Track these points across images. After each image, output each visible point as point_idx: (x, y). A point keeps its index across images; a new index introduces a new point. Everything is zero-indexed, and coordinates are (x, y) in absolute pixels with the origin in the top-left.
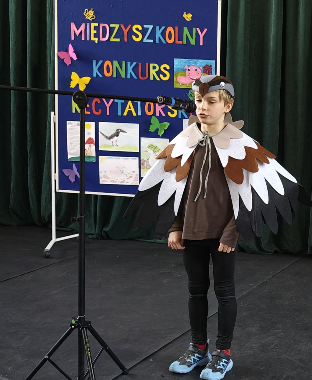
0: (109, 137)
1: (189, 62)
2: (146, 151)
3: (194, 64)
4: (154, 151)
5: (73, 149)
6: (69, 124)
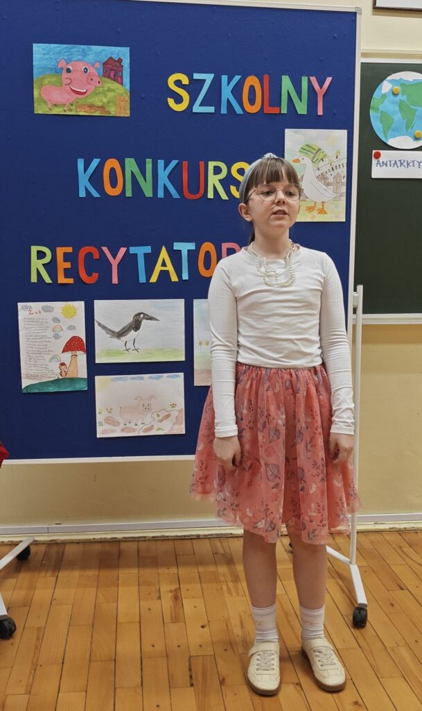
0: (118, 333)
5: (35, 365)
6: (22, 308)
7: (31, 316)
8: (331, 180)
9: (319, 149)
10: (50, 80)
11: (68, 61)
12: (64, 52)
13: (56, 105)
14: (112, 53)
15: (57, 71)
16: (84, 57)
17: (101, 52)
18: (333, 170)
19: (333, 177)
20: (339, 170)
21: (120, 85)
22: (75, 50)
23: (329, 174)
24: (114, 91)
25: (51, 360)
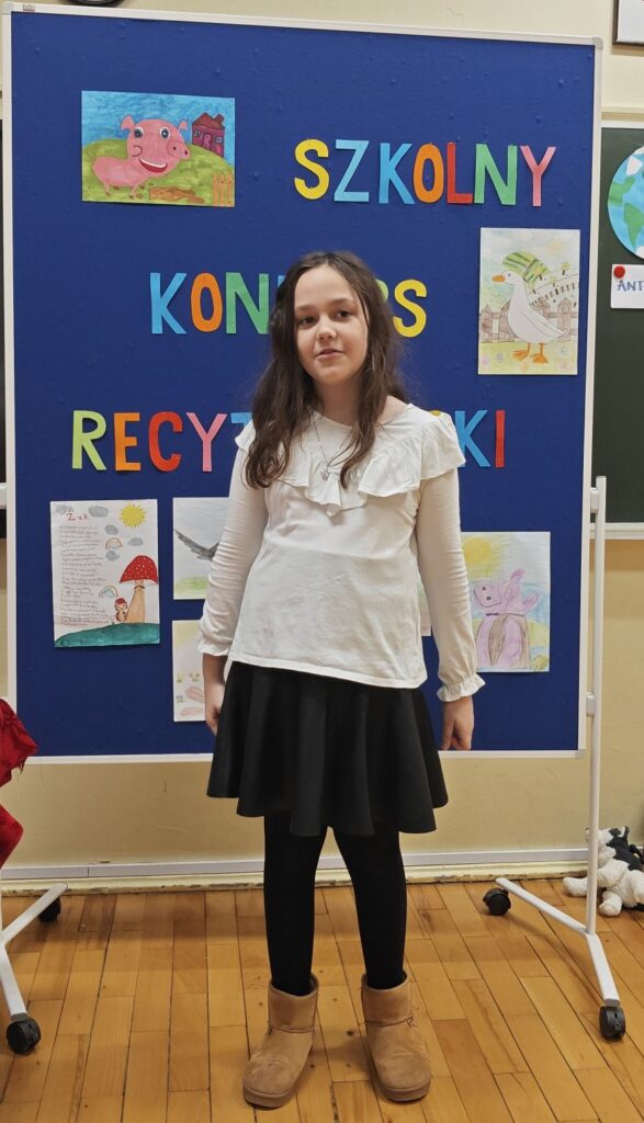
0: (209, 551)
5: (76, 603)
6: (58, 511)
7: (71, 523)
8: (554, 308)
9: (535, 261)
10: (108, 148)
11: (138, 119)
12: (132, 105)
13: (116, 188)
14: (207, 107)
15: (120, 134)
16: (161, 112)
17: (190, 106)
18: (557, 293)
19: (557, 303)
20: (567, 294)
21: (218, 158)
22: (148, 101)
23: (551, 299)
24: (209, 166)
25: (102, 594)
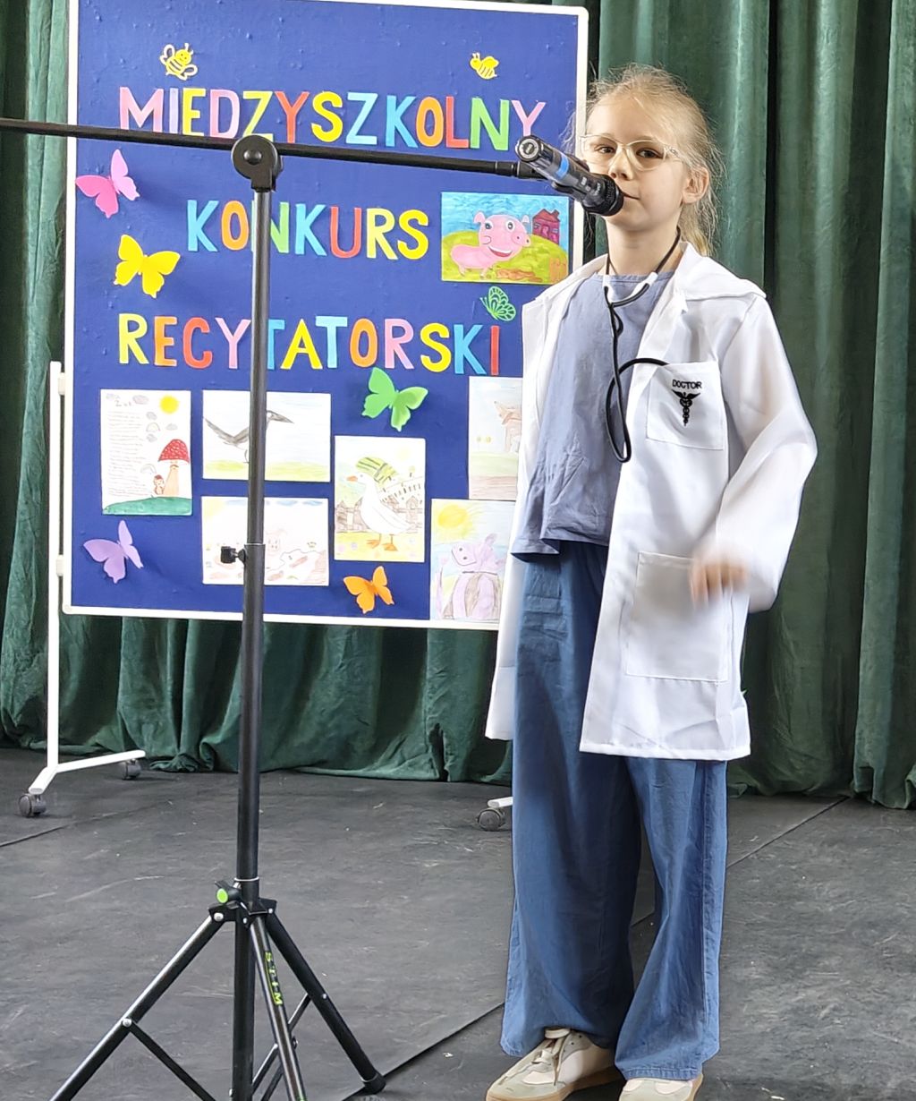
0: (235, 438)
1: (488, 203)
2: (353, 479)
3: (504, 209)
4: (377, 479)
5: (121, 477)
6: (107, 398)
7: (118, 409)
25: (143, 470)
